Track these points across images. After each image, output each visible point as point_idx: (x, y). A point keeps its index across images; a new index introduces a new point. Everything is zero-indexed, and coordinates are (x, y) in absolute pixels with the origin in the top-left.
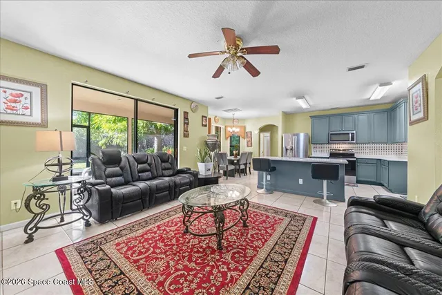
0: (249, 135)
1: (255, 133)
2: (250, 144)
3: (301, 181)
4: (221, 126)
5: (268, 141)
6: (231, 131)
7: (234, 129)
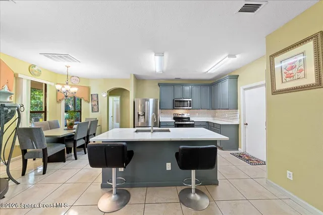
0: (95, 98)
1: (103, 96)
2: (95, 109)
3: (169, 166)
4: (48, 83)
5: (117, 105)
6: (64, 90)
7: (67, 87)
